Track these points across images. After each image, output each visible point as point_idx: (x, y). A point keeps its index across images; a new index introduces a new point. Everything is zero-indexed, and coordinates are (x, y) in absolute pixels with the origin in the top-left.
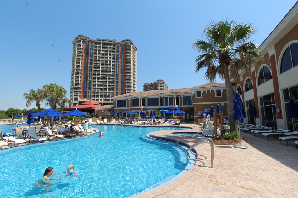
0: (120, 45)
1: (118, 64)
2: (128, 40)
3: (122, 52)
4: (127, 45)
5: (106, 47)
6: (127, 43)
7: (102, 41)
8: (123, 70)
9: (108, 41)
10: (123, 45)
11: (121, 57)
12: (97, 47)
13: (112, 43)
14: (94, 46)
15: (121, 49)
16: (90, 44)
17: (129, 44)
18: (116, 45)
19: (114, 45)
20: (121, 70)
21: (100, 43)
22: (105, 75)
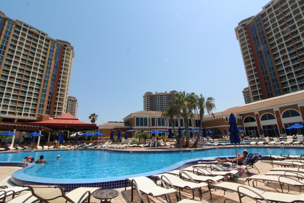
0: (56, 44)
1: (49, 67)
2: (66, 42)
3: (57, 53)
4: (66, 47)
5: (34, 39)
6: (66, 46)
7: (30, 28)
8: (55, 77)
9: (39, 32)
10: (60, 45)
11: (55, 59)
12: (19, 33)
13: (45, 37)
14: (13, 30)
15: (57, 49)
16: (7, 23)
17: (69, 47)
18: (50, 42)
19: (48, 40)
20: (53, 76)
21: (25, 30)
22: (25, 76)
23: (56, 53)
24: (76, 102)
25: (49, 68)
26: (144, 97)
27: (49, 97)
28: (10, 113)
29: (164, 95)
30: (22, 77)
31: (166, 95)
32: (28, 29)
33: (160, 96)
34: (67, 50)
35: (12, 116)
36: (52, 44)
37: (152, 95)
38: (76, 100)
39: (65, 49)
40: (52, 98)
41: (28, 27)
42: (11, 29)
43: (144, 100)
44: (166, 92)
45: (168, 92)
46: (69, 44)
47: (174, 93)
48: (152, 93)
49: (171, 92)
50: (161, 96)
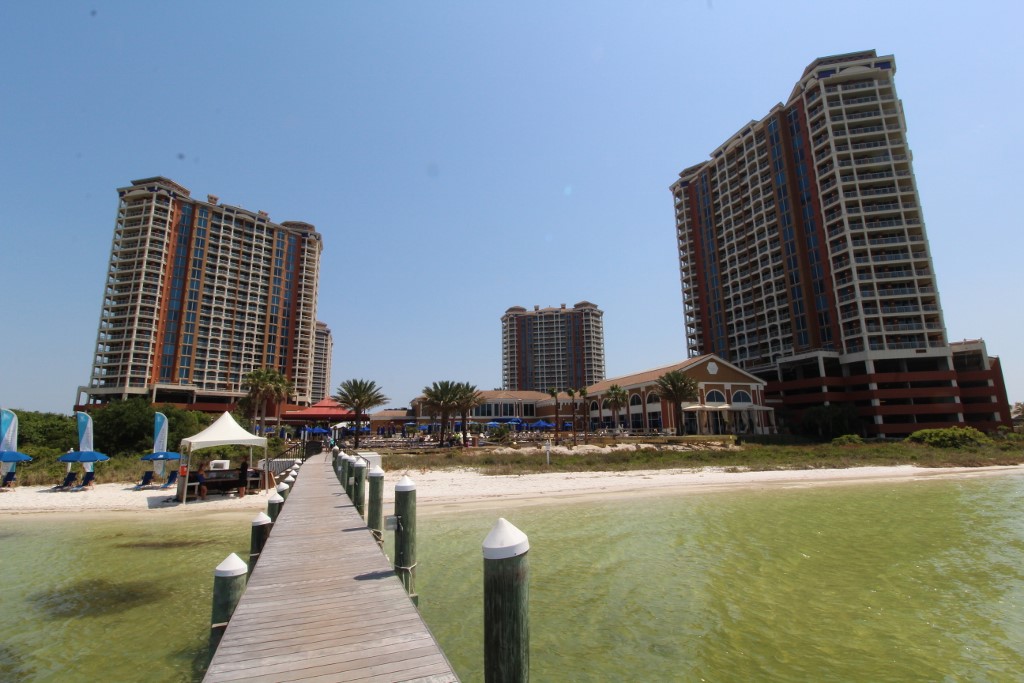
0: (286, 237)
1: (278, 288)
2: (305, 226)
3: (290, 255)
4: (307, 239)
5: (246, 235)
6: (305, 235)
7: (238, 213)
9: (254, 218)
10: (294, 235)
11: (287, 268)
12: (219, 227)
13: (265, 225)
14: (209, 224)
15: (289, 246)
16: (197, 212)
17: (312, 237)
18: (276, 233)
19: (271, 231)
20: (285, 305)
21: (228, 218)
22: (237, 313)
23: (288, 255)
24: (327, 335)
25: (277, 291)
26: (504, 320)
27: (281, 350)
28: (220, 385)
29: (557, 316)
30: (232, 317)
31: (562, 316)
32: (234, 216)
33: (546, 317)
34: (309, 242)
35: (224, 393)
36: (279, 237)
37: (525, 317)
38: (328, 332)
39: (304, 241)
40: (286, 351)
41: (232, 211)
42: (205, 225)
43: (504, 327)
44: (563, 307)
45: (570, 306)
46: (311, 227)
47: (583, 308)
48: (523, 310)
49: (577, 306)
50: (549, 317)
